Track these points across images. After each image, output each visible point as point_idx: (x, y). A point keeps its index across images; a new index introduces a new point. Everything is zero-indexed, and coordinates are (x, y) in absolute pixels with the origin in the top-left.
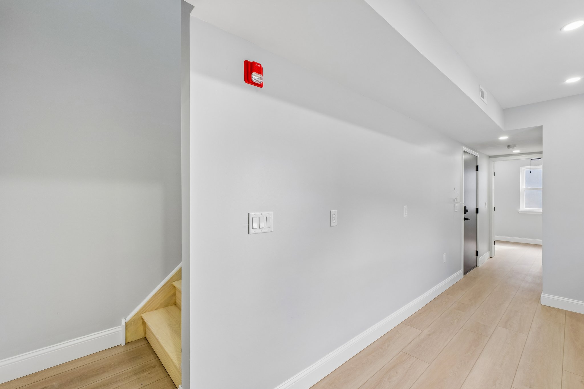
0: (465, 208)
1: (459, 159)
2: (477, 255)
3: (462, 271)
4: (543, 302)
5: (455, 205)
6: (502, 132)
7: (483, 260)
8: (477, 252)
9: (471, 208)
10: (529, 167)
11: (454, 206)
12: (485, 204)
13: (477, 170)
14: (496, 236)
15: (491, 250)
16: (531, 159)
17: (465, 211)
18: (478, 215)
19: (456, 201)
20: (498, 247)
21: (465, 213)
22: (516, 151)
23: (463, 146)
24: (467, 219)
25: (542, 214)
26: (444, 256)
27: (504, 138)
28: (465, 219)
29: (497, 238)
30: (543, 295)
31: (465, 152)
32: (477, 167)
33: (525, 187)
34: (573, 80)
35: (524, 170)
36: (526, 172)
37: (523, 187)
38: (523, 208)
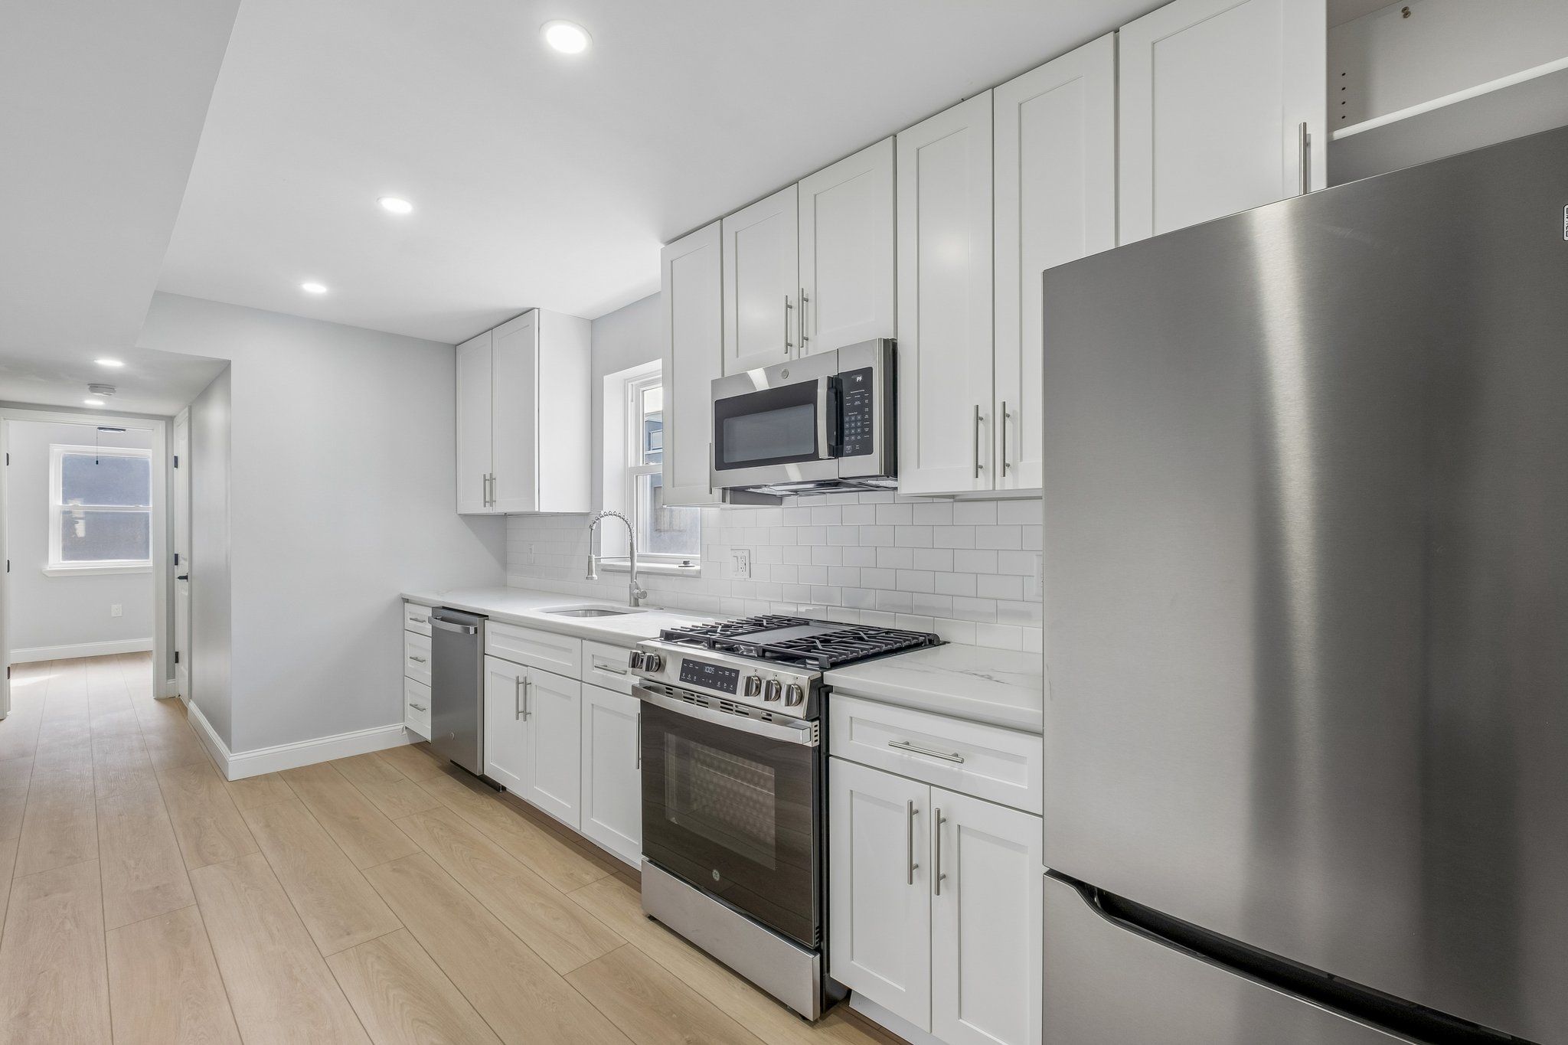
4: (236, 773)
14: (12, 652)
16: (100, 428)
20: (16, 684)
22: (97, 402)
27: (110, 363)
29: (15, 656)
33: (60, 503)
34: (314, 288)
35: (58, 452)
36: (63, 459)
37: (56, 501)
38: (56, 561)
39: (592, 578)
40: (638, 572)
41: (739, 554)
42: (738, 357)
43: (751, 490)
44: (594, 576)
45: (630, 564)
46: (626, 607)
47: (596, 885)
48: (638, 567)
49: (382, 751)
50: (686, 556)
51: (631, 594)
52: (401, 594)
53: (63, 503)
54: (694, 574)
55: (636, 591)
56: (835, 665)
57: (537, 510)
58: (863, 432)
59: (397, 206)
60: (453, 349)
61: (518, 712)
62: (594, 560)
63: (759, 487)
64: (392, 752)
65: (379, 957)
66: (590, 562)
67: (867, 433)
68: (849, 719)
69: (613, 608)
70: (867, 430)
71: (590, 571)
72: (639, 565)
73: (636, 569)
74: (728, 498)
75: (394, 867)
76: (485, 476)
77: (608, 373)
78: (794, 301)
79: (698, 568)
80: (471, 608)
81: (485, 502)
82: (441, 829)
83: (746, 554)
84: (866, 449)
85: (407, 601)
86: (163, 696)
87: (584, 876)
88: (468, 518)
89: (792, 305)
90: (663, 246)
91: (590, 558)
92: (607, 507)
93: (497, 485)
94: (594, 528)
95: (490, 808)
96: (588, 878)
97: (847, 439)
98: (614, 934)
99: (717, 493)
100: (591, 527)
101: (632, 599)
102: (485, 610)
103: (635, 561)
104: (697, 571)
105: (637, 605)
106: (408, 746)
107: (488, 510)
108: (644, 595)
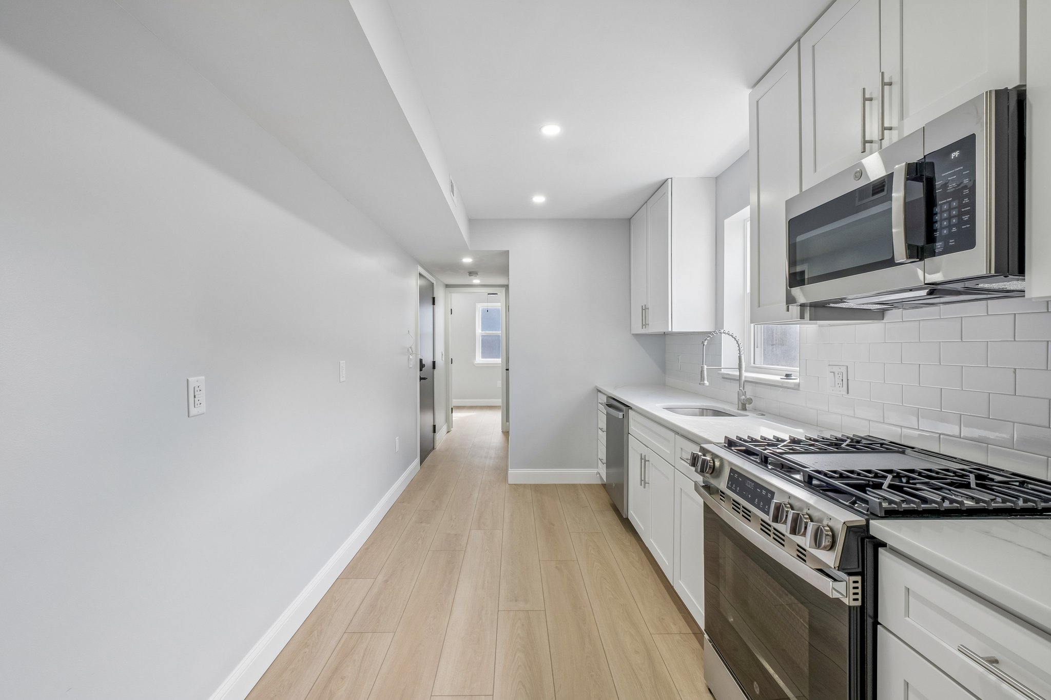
0: (421, 361)
1: (413, 284)
2: (434, 431)
3: (418, 460)
4: (511, 480)
5: (409, 357)
6: (466, 251)
7: (441, 437)
8: (434, 426)
9: (428, 361)
10: (486, 304)
11: (408, 359)
12: (442, 354)
13: (434, 304)
14: (454, 400)
15: (448, 421)
16: (488, 294)
17: (422, 366)
18: (436, 371)
19: (410, 350)
20: (457, 416)
21: (421, 370)
22: (476, 281)
23: (419, 266)
24: (424, 379)
25: (500, 365)
26: (397, 441)
27: (467, 260)
28: (421, 379)
29: (455, 402)
30: (511, 471)
31: (420, 274)
32: (434, 299)
33: (480, 332)
34: (539, 199)
35: (480, 307)
36: (482, 310)
37: (479, 331)
38: (479, 359)
39: (704, 384)
40: (746, 381)
41: (836, 369)
42: (815, 171)
43: (832, 305)
44: (706, 382)
45: (738, 373)
46: (733, 409)
47: (678, 637)
48: (745, 377)
49: (584, 484)
50: (788, 369)
51: (739, 399)
52: (596, 386)
53: (482, 331)
54: (793, 386)
55: (743, 397)
56: (891, 514)
57: (670, 330)
58: (961, 222)
59: (551, 130)
60: (627, 223)
61: (641, 480)
62: (705, 369)
63: (842, 300)
64: (589, 487)
65: (523, 625)
66: (702, 372)
67: (966, 222)
68: (903, 591)
69: (724, 409)
70: (966, 218)
71: (702, 378)
72: (746, 375)
73: (743, 379)
74: (807, 315)
75: (558, 565)
76: (642, 306)
77: (726, 218)
78: (874, 89)
79: (797, 381)
80: (625, 401)
81: (643, 325)
82: (594, 549)
83: (844, 370)
84: (966, 241)
85: (600, 391)
86: (504, 431)
87: (672, 625)
88: (637, 336)
89: (873, 96)
90: (750, 91)
91: (702, 368)
92: (727, 327)
93: (650, 313)
94: (706, 343)
95: (629, 544)
96: (674, 628)
97: (937, 234)
98: (674, 689)
99: (795, 309)
100: (703, 342)
101: (740, 404)
102: (628, 402)
103: (743, 371)
104: (795, 384)
105: (744, 409)
106: (597, 485)
107: (644, 331)
108: (750, 401)
